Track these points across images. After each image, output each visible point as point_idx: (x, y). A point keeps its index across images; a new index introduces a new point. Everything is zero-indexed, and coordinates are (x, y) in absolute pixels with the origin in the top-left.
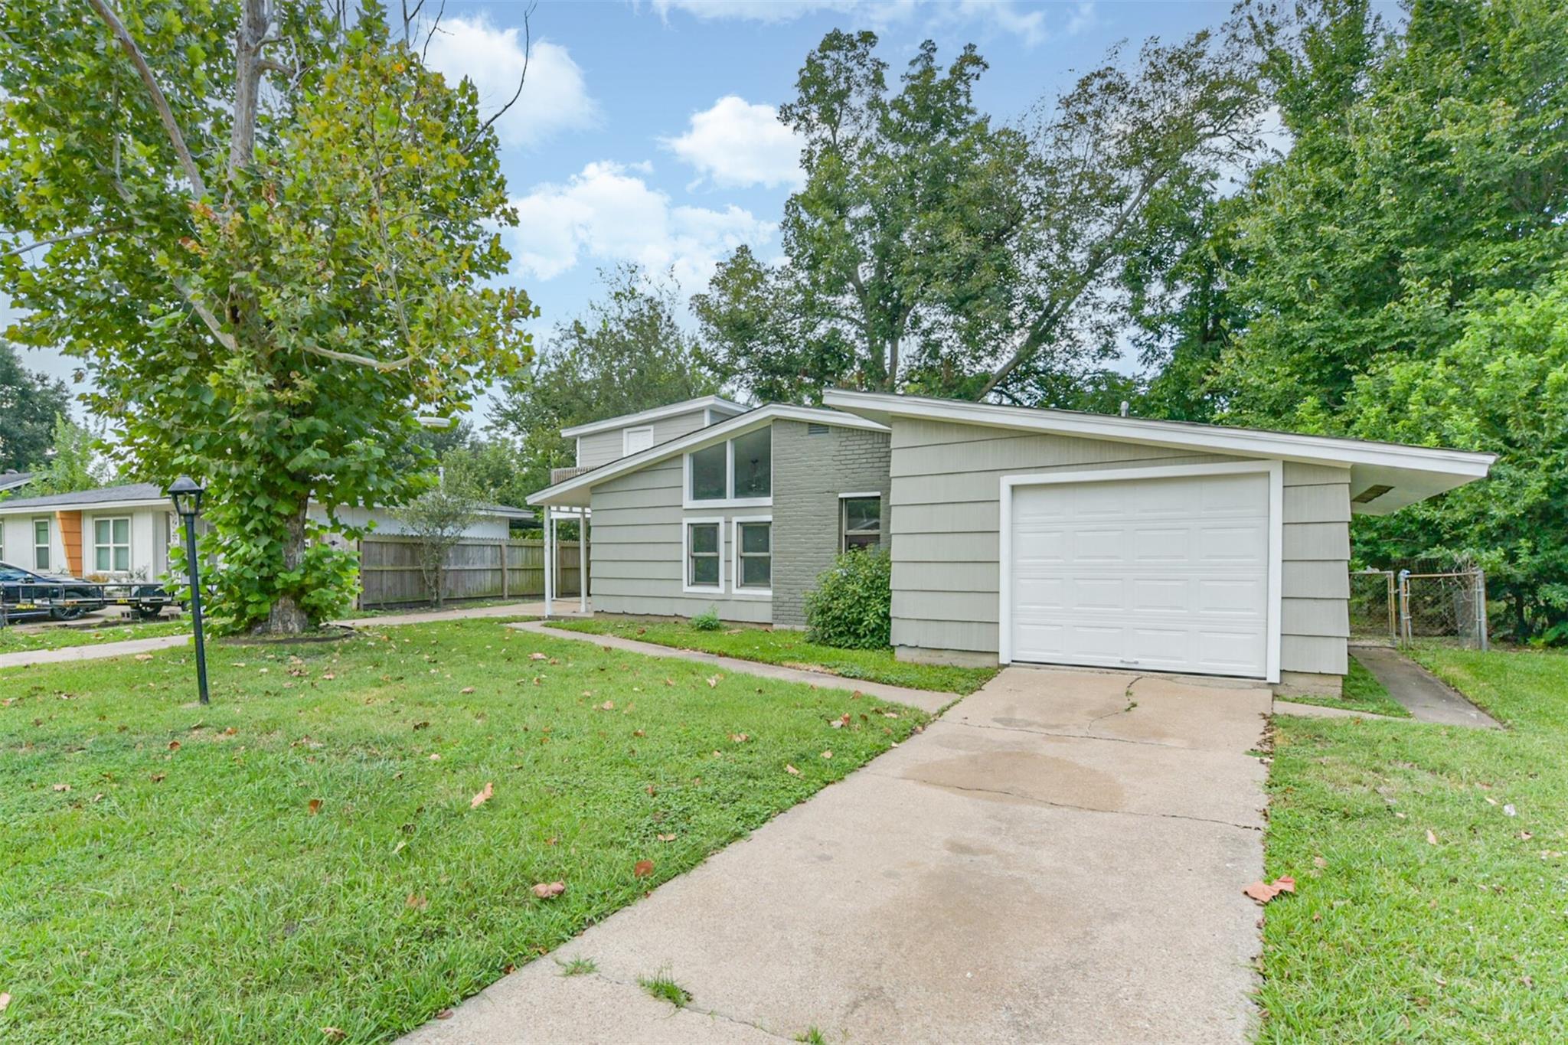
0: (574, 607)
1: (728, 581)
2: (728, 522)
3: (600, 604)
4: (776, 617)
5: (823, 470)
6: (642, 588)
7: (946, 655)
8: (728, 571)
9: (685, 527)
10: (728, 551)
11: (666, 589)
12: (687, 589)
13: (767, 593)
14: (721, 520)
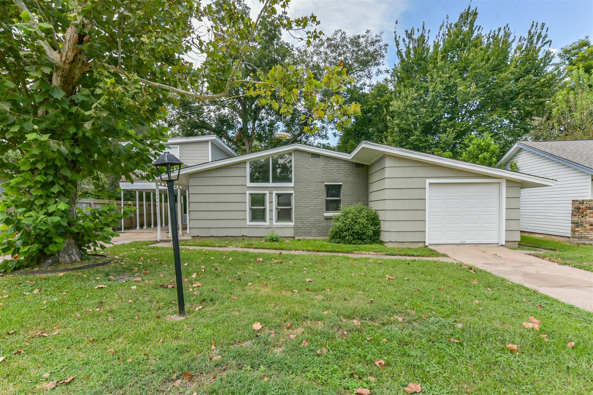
0: (153, 235)
1: (271, 219)
2: (271, 193)
3: (196, 233)
4: (296, 234)
5: (318, 173)
6: (223, 224)
7: (406, 244)
8: (271, 215)
9: (248, 195)
10: (271, 206)
11: (238, 224)
12: (248, 223)
13: (292, 224)
14: (267, 192)
